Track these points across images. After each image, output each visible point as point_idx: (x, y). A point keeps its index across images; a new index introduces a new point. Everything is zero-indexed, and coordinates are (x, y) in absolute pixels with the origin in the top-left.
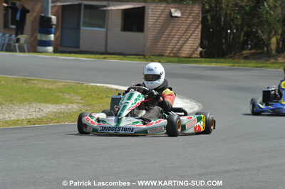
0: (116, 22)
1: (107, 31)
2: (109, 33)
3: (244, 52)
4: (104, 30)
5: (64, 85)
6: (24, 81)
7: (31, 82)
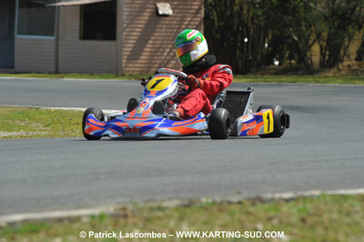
0: (71, 26)
1: (57, 40)
2: (60, 42)
3: (271, 67)
4: (53, 38)
5: (10, 111)
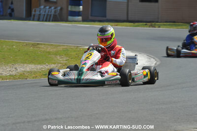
2: (129, 3)
4: (126, 1)
5: (63, 49)
6: (33, 45)
7: (38, 46)
